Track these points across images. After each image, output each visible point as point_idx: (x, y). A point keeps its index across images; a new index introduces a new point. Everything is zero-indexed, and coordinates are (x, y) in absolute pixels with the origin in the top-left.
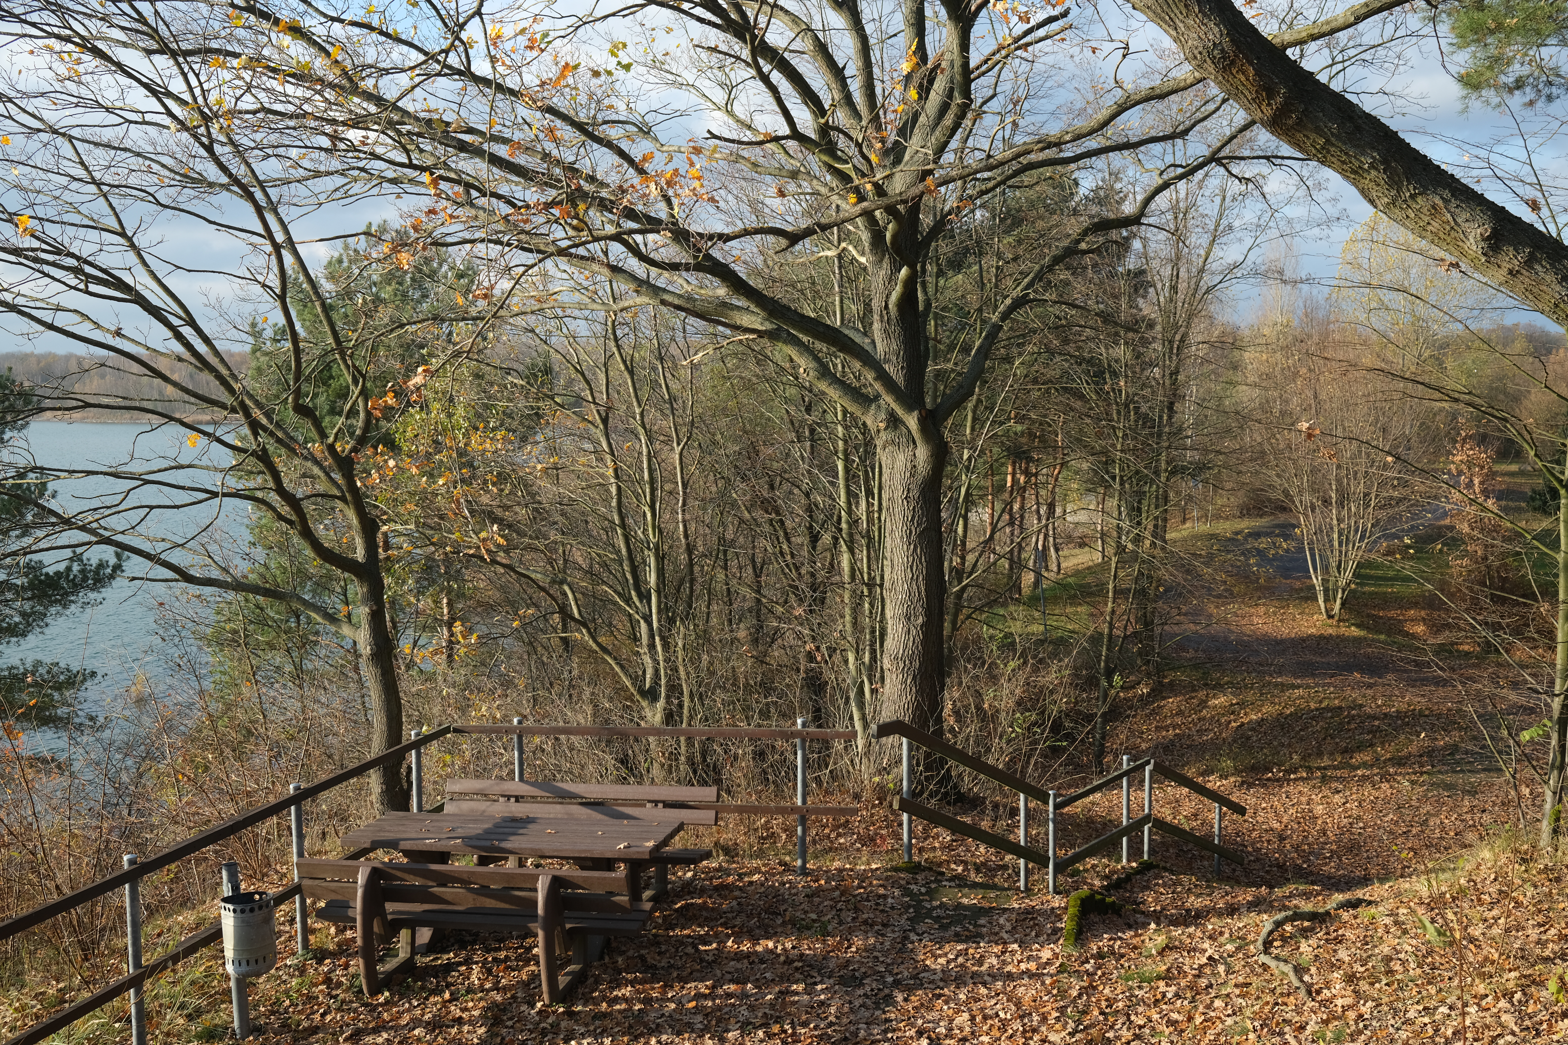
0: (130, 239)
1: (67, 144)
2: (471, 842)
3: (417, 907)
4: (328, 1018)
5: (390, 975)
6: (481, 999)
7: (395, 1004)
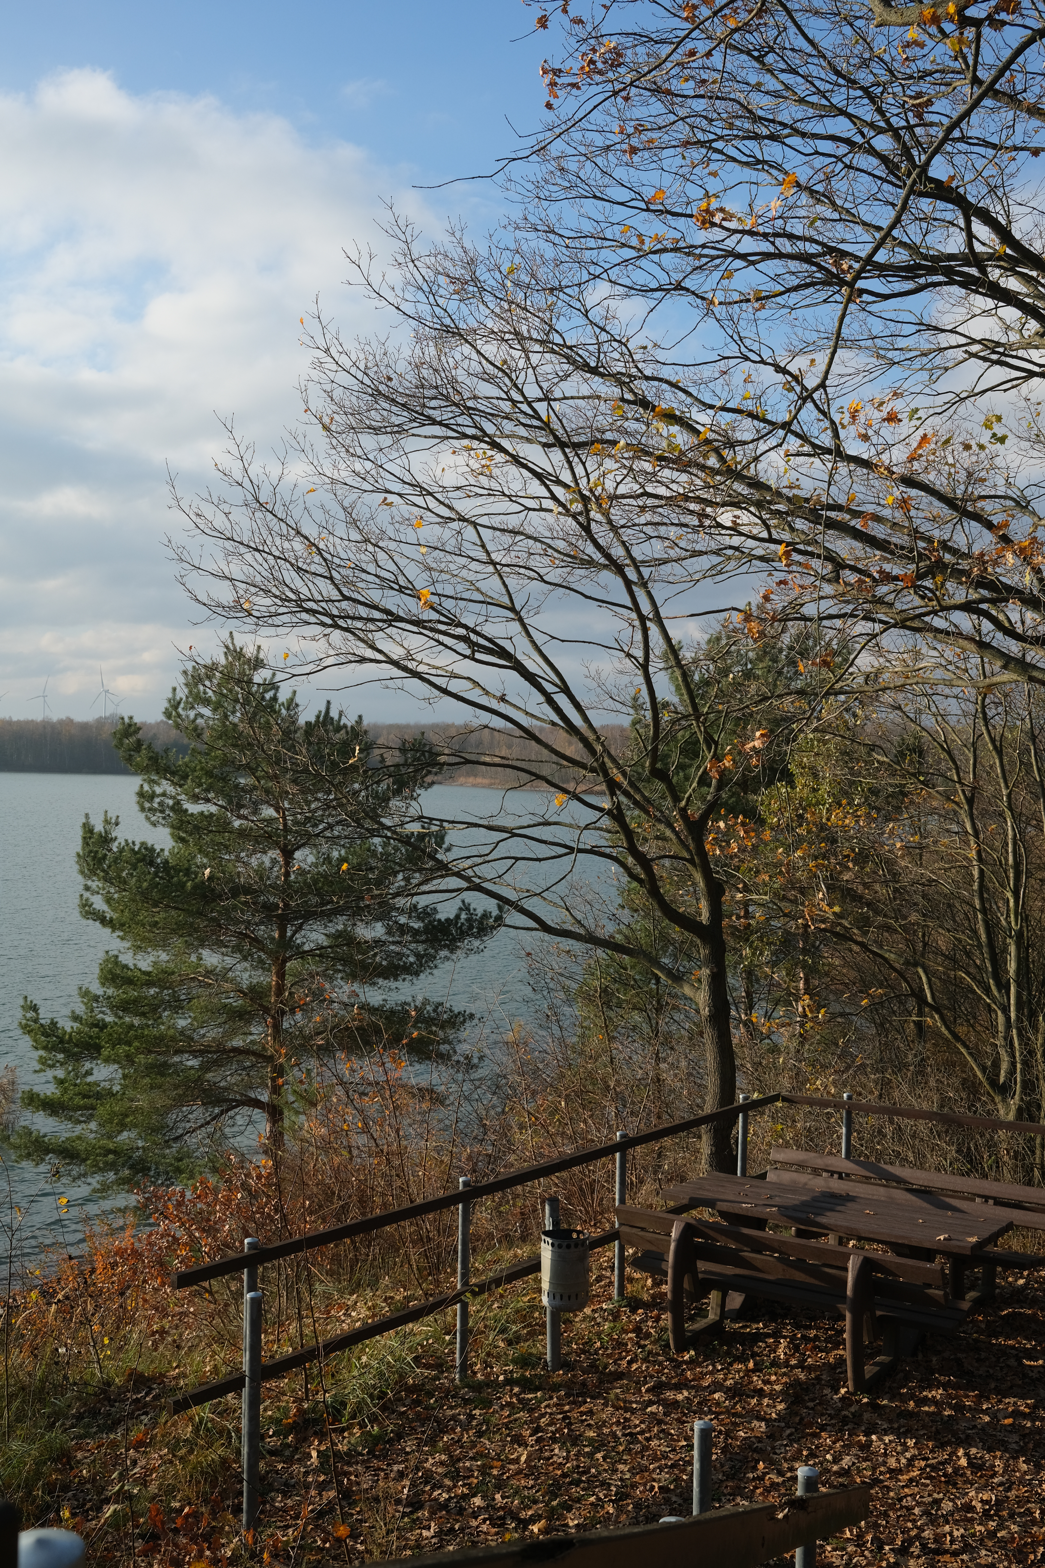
0: (518, 613)
1: (473, 530)
2: (790, 1213)
3: (730, 1270)
4: (634, 1366)
5: (698, 1334)
6: (784, 1374)
7: (700, 1365)
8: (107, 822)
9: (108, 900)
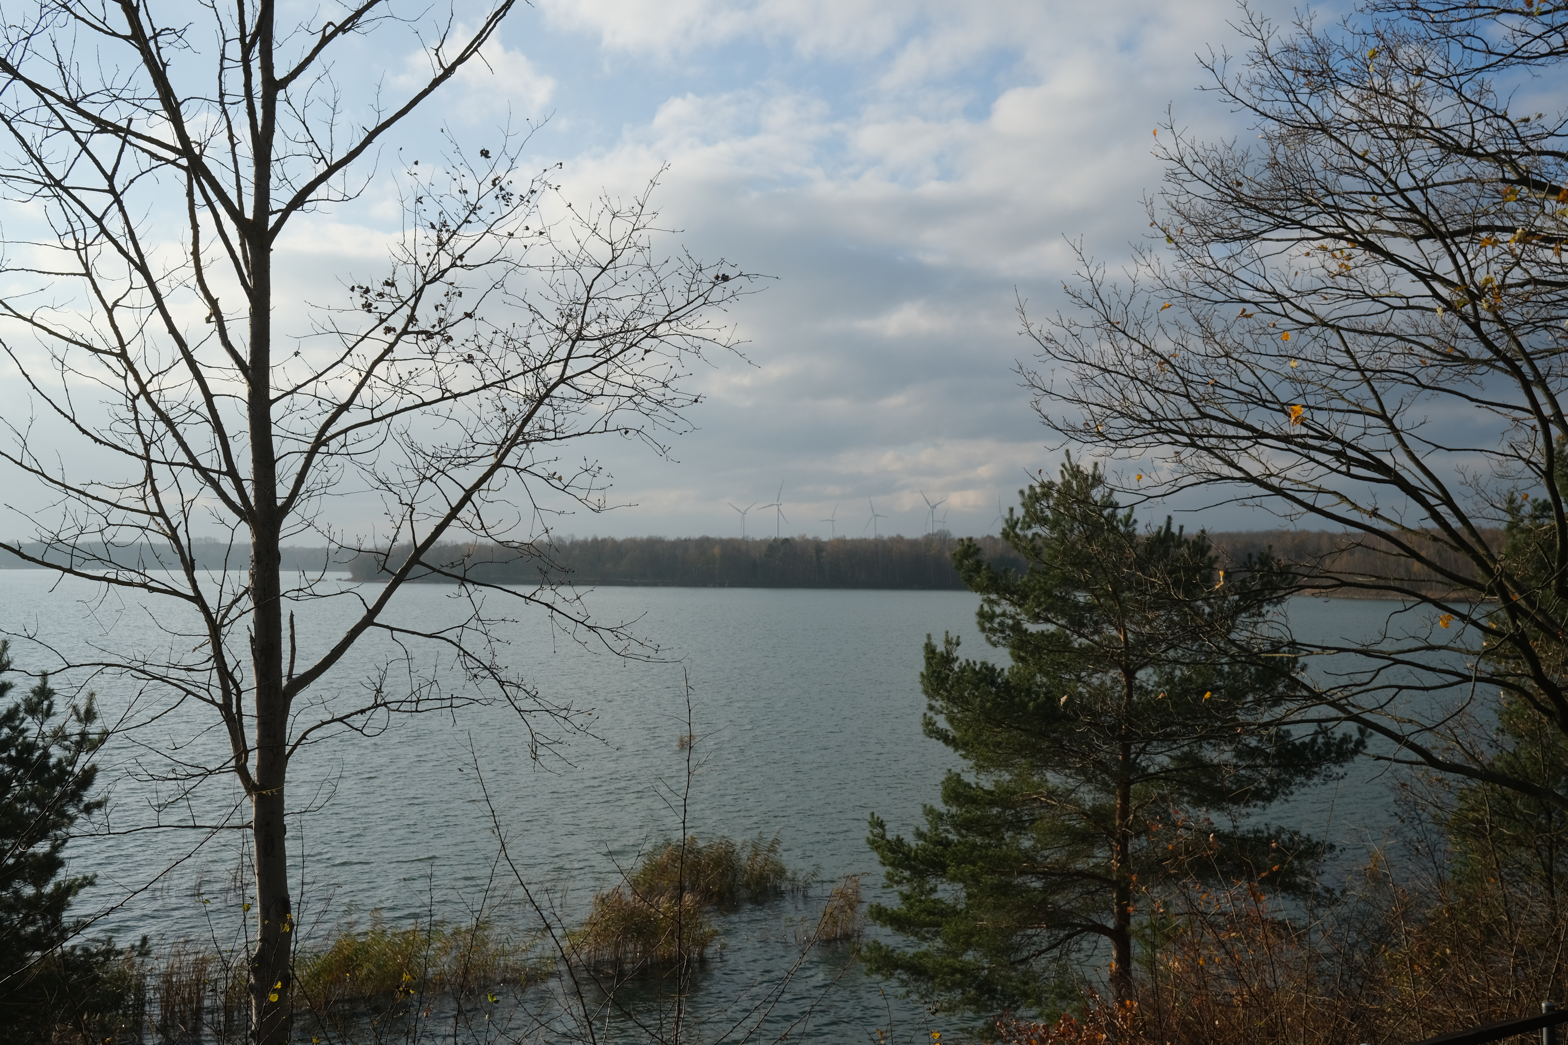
0: (1390, 422)
1: (1336, 336)
8: (948, 642)
9: (951, 720)
